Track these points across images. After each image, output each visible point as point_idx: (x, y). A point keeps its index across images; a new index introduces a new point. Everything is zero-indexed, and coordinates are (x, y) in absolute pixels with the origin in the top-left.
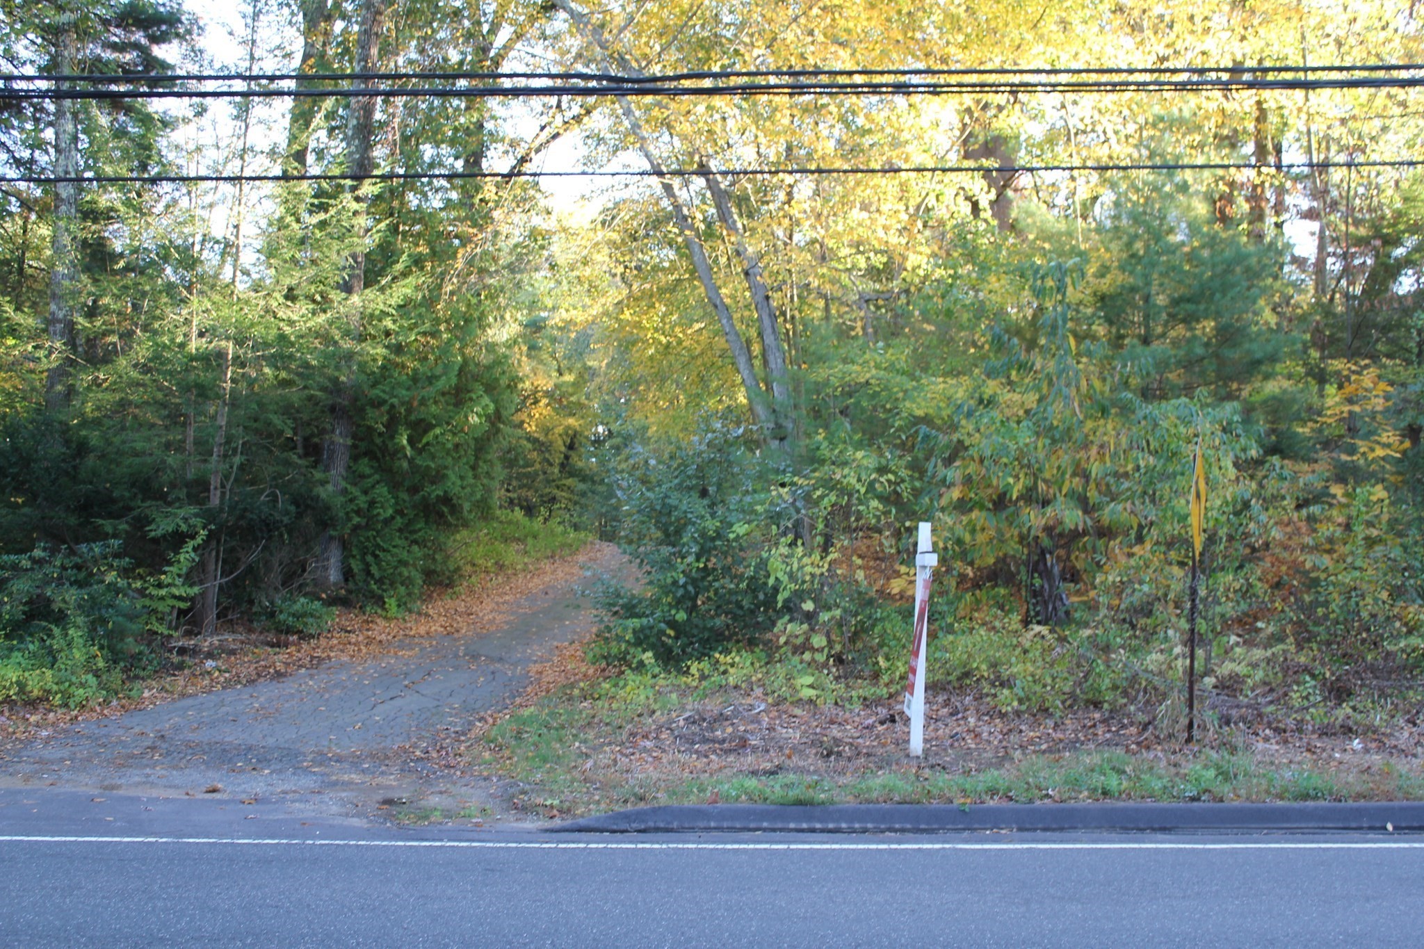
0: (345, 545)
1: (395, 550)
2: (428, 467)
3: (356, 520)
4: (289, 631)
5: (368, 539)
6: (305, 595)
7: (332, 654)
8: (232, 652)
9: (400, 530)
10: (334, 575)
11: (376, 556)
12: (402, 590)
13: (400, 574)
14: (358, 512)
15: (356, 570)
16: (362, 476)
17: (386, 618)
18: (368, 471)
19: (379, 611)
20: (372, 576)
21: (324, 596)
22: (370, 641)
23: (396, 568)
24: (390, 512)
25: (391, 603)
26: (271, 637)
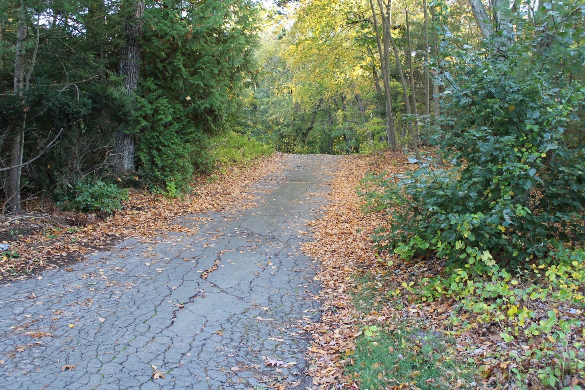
0: (135, 141)
1: (174, 146)
2: (198, 86)
3: (144, 123)
4: (87, 210)
5: (153, 137)
6: (103, 180)
7: (126, 232)
8: (30, 232)
9: (177, 132)
10: (127, 164)
11: (158, 150)
12: (179, 176)
13: (177, 164)
14: (145, 118)
15: (144, 161)
16: (149, 90)
17: (167, 197)
18: (153, 87)
19: (163, 192)
20: (156, 165)
21: (120, 179)
22: (157, 218)
23: (174, 159)
24: (170, 118)
25: (171, 186)
26: (71, 215)
